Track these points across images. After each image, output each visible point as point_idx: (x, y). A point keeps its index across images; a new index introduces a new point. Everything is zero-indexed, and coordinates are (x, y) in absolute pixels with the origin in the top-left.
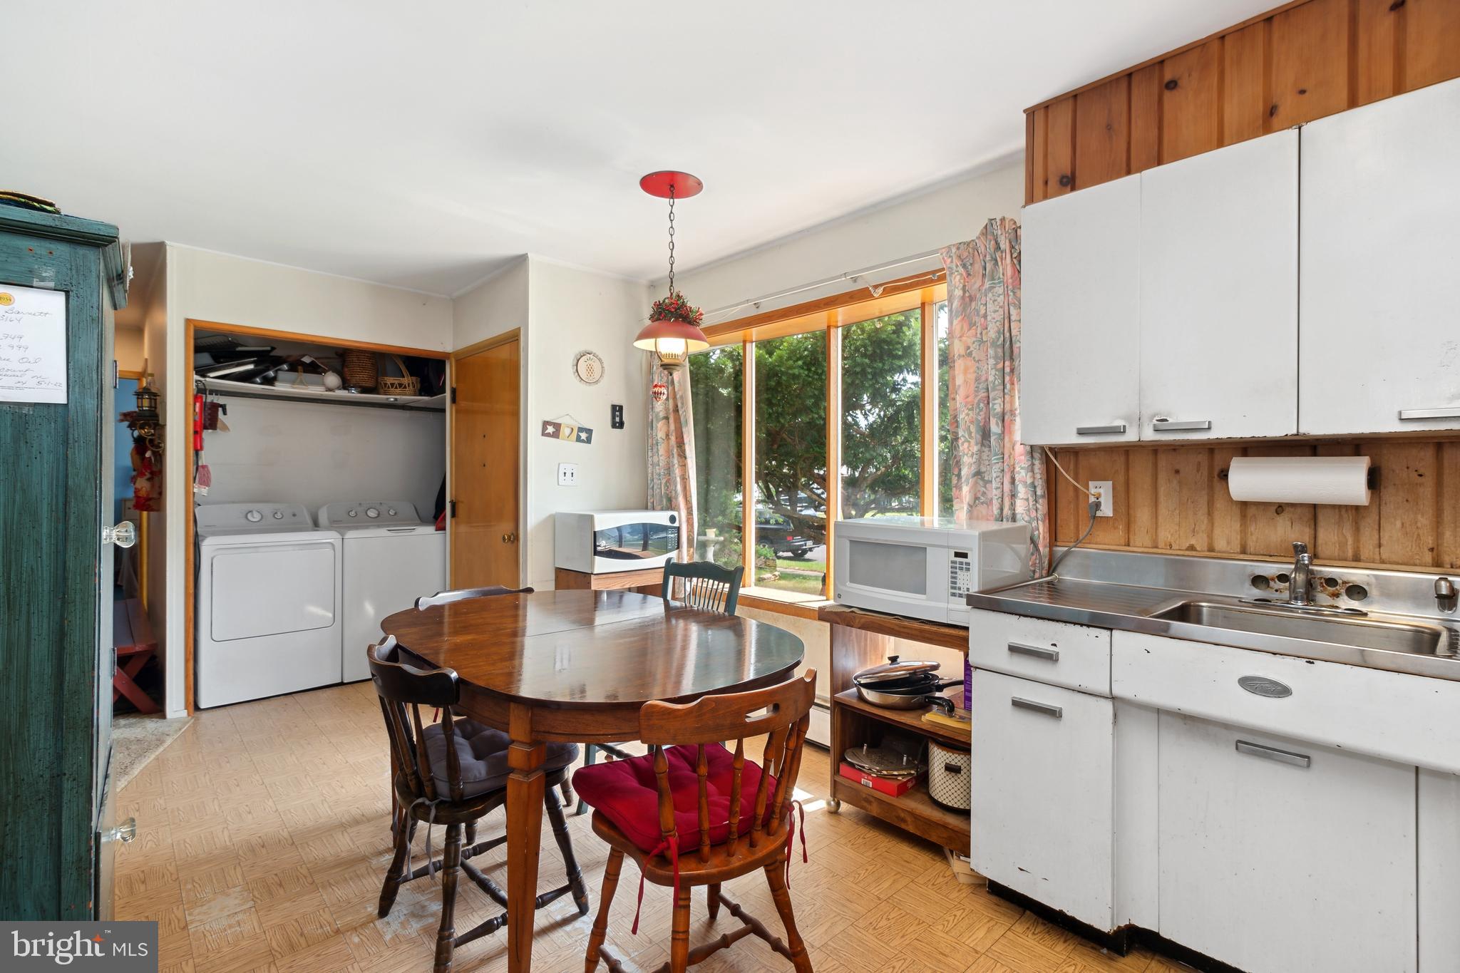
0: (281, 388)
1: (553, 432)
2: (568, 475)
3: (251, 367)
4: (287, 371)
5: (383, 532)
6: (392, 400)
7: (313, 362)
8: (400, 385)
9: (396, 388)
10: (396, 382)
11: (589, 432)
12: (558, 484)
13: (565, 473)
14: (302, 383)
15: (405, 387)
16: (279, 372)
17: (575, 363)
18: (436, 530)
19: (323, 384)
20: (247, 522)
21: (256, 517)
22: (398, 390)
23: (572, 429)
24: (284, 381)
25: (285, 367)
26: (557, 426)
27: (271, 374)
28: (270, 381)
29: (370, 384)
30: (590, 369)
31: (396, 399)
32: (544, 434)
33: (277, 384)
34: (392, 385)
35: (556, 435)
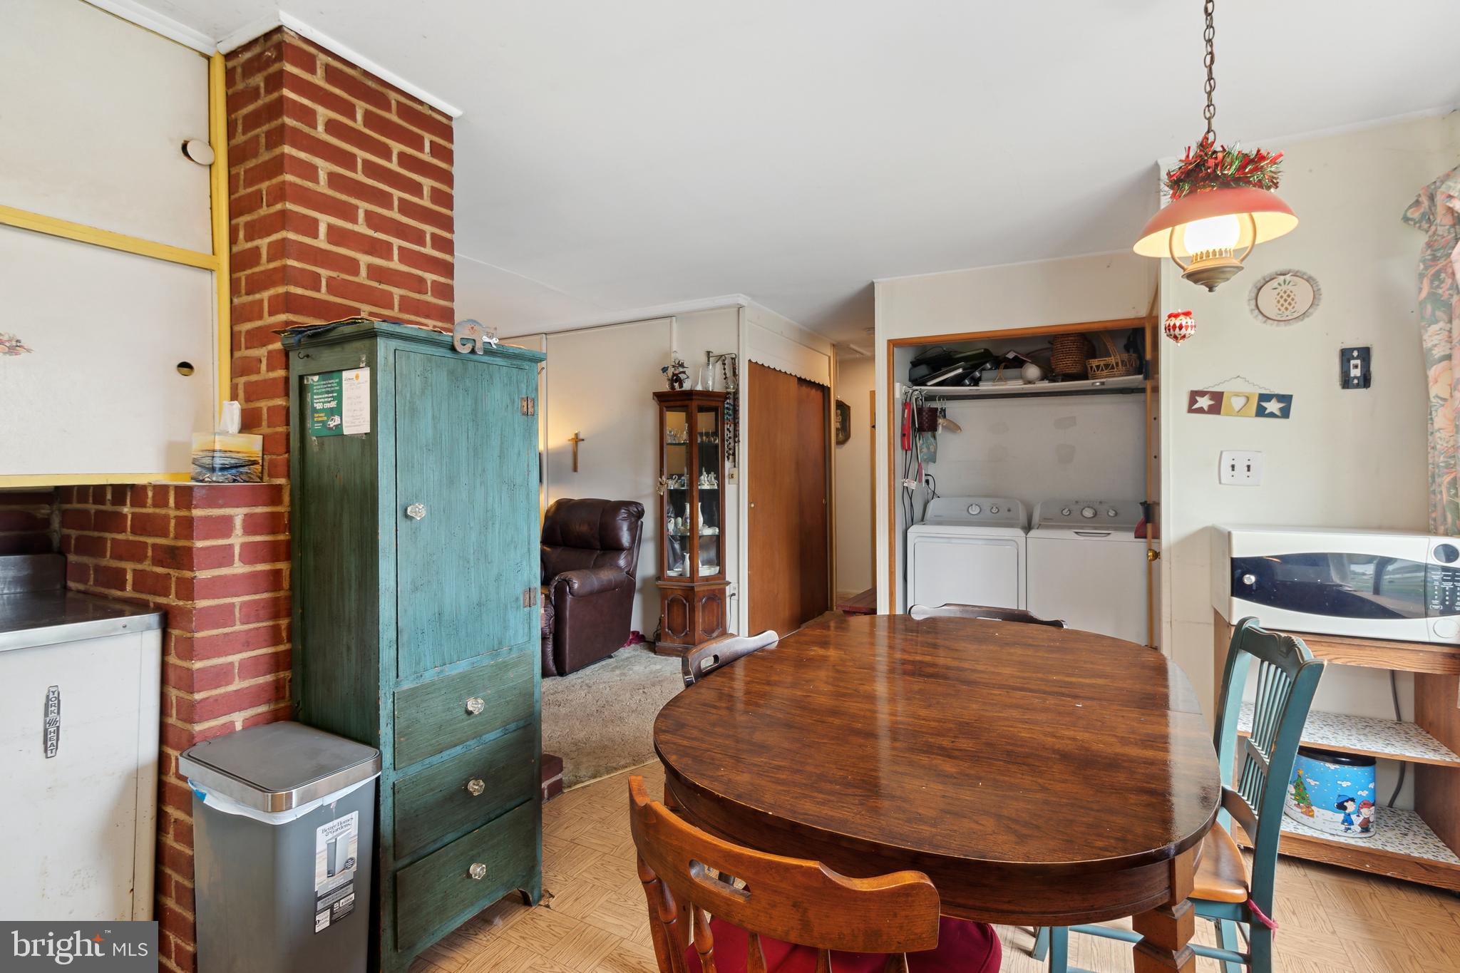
0: (985, 387)
1: (1210, 406)
2: (1241, 467)
3: (960, 371)
4: (991, 369)
5: (1069, 535)
6: (1098, 384)
7: (1016, 357)
8: (1107, 366)
9: (1102, 370)
10: (1102, 363)
11: (1286, 400)
12: (1220, 483)
13: (1233, 467)
14: (1001, 379)
15: (1113, 368)
16: (983, 372)
17: (1253, 295)
18: (1136, 537)
19: (1021, 377)
20: (967, 514)
21: (974, 510)
22: (1105, 373)
23: (1248, 398)
24: (988, 380)
25: (988, 366)
26: (1217, 397)
27: (977, 374)
28: (976, 382)
29: (1074, 370)
30: (1286, 299)
31: (1103, 383)
32: (1190, 410)
33: (981, 383)
34: (1098, 367)
35: (1215, 409)
